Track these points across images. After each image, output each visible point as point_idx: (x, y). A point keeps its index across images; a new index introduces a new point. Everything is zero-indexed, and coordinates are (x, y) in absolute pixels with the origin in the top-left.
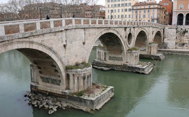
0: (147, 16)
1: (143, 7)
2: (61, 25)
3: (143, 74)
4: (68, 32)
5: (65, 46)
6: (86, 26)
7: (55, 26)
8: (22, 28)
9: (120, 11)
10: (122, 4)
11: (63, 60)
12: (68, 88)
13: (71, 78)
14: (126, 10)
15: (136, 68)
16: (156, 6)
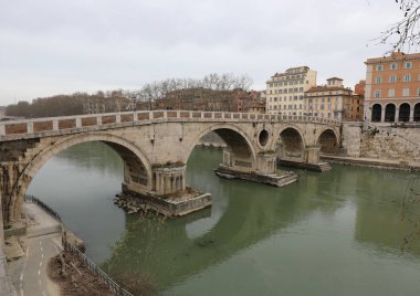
0: (326, 107)
1: (320, 94)
2: (148, 118)
3: (275, 186)
4: (157, 127)
5: (152, 141)
6: (184, 119)
7: (140, 119)
8: (99, 121)
9: (288, 99)
10: (290, 90)
11: (149, 157)
12: (154, 190)
13: (158, 178)
14: (296, 98)
15: (267, 177)
16: (340, 92)
